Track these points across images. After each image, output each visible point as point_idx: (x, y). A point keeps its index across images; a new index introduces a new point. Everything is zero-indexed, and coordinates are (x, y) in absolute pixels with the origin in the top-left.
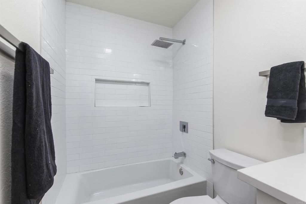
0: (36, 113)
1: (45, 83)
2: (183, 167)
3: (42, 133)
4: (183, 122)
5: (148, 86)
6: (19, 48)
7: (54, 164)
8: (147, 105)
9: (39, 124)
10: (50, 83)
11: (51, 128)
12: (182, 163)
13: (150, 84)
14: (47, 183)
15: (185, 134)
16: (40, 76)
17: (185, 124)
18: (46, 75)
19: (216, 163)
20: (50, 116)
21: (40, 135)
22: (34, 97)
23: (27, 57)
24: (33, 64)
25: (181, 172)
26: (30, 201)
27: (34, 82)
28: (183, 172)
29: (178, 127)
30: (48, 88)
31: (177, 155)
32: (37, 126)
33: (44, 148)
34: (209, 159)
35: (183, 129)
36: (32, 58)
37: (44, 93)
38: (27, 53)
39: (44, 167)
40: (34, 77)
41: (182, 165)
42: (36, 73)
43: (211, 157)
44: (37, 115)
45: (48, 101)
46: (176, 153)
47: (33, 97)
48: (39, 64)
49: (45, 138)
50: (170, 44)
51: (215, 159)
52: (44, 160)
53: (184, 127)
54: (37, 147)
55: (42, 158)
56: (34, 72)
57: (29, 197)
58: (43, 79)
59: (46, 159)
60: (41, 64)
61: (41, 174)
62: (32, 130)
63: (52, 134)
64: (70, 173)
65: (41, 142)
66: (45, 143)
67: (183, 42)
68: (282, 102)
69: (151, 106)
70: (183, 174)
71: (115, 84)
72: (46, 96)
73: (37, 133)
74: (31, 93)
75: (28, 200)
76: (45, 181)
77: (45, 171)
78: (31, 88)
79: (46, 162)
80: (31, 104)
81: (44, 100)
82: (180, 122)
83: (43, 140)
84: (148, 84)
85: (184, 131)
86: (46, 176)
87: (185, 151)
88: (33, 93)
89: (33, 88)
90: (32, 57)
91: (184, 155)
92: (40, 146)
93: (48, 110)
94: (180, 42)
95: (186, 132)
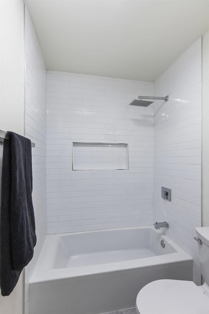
0: (19, 194)
1: (27, 161)
2: (164, 238)
3: (24, 210)
4: (166, 189)
5: (126, 147)
6: (6, 139)
7: (34, 235)
8: (125, 167)
9: (21, 203)
10: (31, 159)
11: (32, 201)
12: (164, 234)
13: (129, 145)
14: (28, 256)
15: (167, 202)
16: (23, 157)
17: (167, 191)
18: (28, 153)
19: (203, 245)
20: (31, 191)
21: (22, 213)
22: (18, 179)
23: (12, 145)
24: (17, 149)
25: (163, 245)
26: (15, 271)
27: (17, 166)
29: (160, 193)
30: (30, 164)
31: (158, 225)
32: (20, 205)
33: (26, 224)
34: (195, 238)
35: (166, 197)
36: (16, 145)
37: (26, 171)
38: (12, 141)
39: (25, 242)
40: (17, 161)
41: (164, 237)
42: (20, 156)
43: (198, 236)
44: (20, 194)
45: (30, 177)
46: (157, 223)
47: (16, 180)
48: (22, 146)
49: (26, 215)
50: (151, 103)
51: (202, 240)
52: (26, 235)
53: (167, 194)
54: (20, 224)
55: (24, 234)
56: (18, 157)
57: (13, 268)
58: (26, 158)
59: (27, 234)
60: (24, 145)
61: (23, 249)
62: (16, 209)
63: (33, 207)
64: (50, 234)
65: (23, 219)
66: (27, 219)
67: (166, 99)
69: (129, 169)
70: (164, 247)
71: (92, 146)
72: (28, 173)
73: (20, 211)
74: (15, 176)
75: (13, 271)
76: (26, 254)
77: (26, 245)
78: (15, 171)
79: (27, 236)
80: (15, 186)
81: (26, 178)
82: (162, 188)
83: (25, 216)
84: (126, 145)
85: (167, 198)
86: (27, 249)
87: (167, 221)
88: (16, 176)
89: (17, 172)
90: (16, 143)
91: (166, 225)
92: (22, 222)
93: (29, 185)
94: (162, 98)
95: (169, 200)
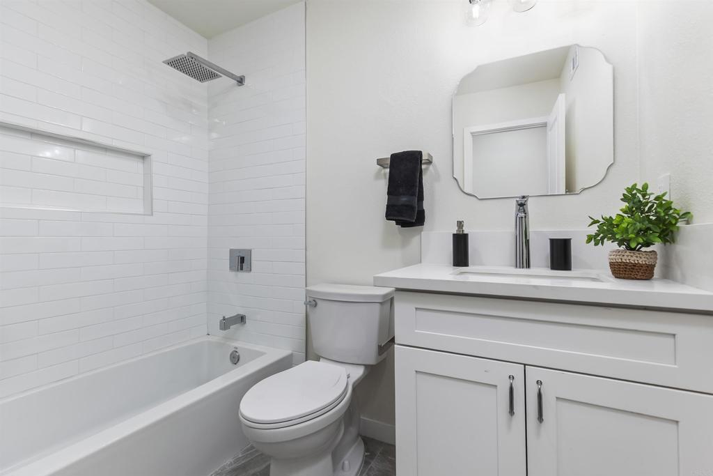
4: (240, 251)
5: (144, 161)
15: (242, 274)
17: (243, 254)
25: (236, 358)
28: (239, 356)
31: (226, 324)
35: (239, 266)
41: (236, 343)
46: (224, 319)
50: (214, 76)
51: (318, 298)
53: (241, 261)
67: (239, 79)
68: (404, 199)
69: (152, 215)
70: (238, 361)
82: (232, 251)
84: (143, 157)
85: (242, 269)
87: (242, 312)
91: (242, 319)
94: (231, 76)
95: (246, 271)
